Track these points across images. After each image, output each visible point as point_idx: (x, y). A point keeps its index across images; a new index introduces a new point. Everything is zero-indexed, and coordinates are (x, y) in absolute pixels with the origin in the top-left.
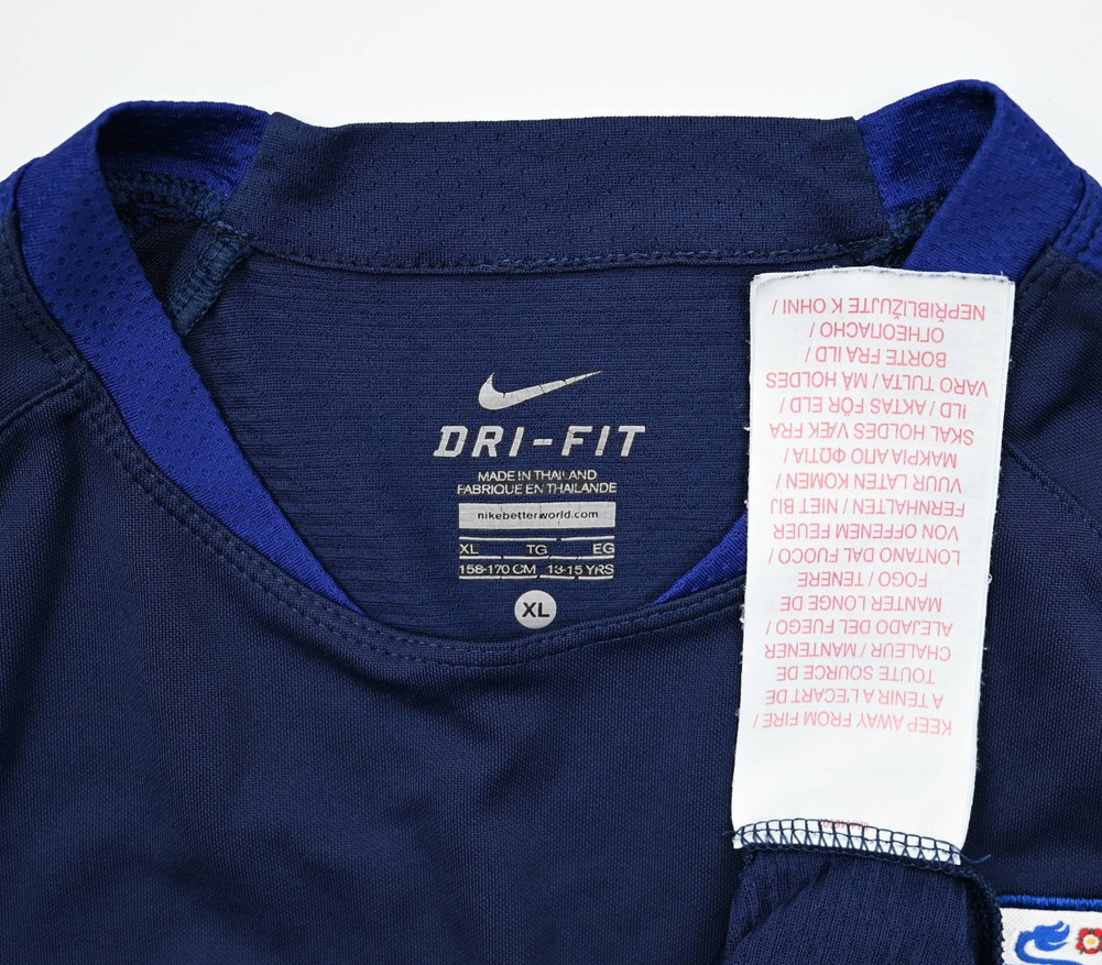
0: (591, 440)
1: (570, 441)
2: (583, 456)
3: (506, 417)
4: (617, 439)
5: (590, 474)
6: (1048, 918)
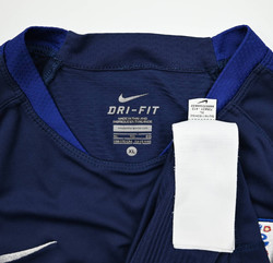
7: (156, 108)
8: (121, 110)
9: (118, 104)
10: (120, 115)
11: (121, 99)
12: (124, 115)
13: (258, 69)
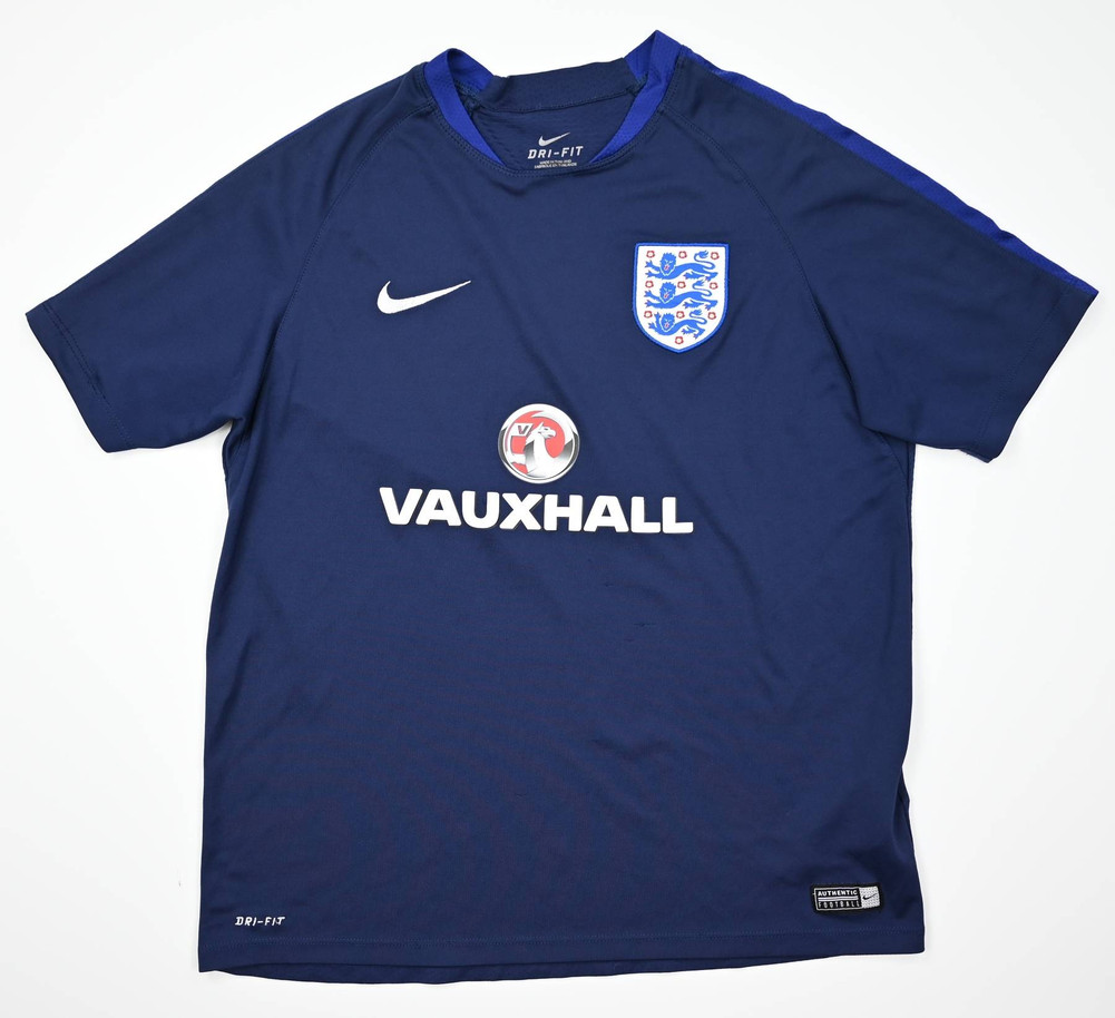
0: (569, 151)
1: (564, 152)
2: (567, 156)
3: (547, 148)
4: (576, 151)
5: (569, 161)
6: (702, 249)
7: (579, 148)
8: (542, 153)
9: (539, 148)
10: (542, 159)
11: (542, 142)
12: (546, 159)
13: (680, 62)
